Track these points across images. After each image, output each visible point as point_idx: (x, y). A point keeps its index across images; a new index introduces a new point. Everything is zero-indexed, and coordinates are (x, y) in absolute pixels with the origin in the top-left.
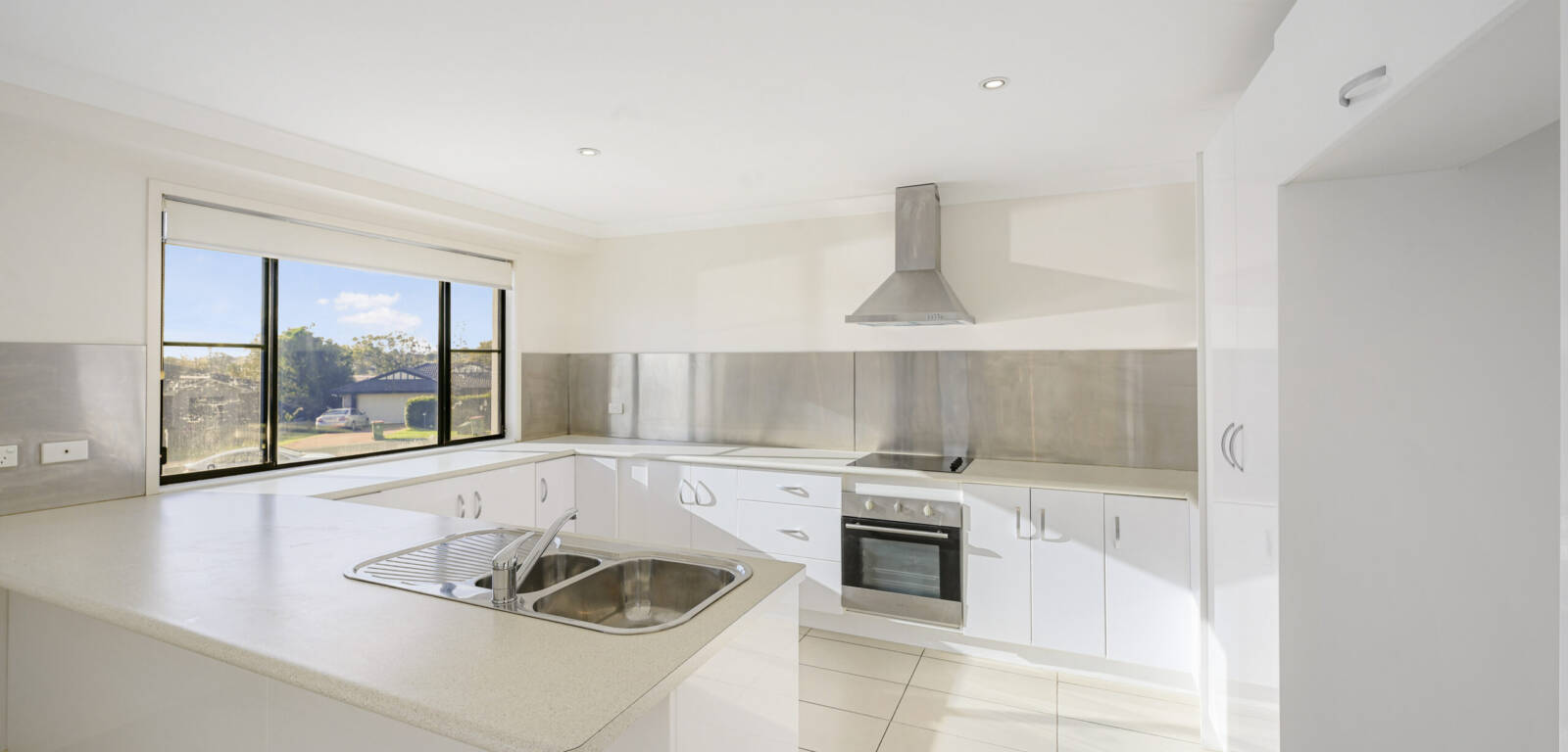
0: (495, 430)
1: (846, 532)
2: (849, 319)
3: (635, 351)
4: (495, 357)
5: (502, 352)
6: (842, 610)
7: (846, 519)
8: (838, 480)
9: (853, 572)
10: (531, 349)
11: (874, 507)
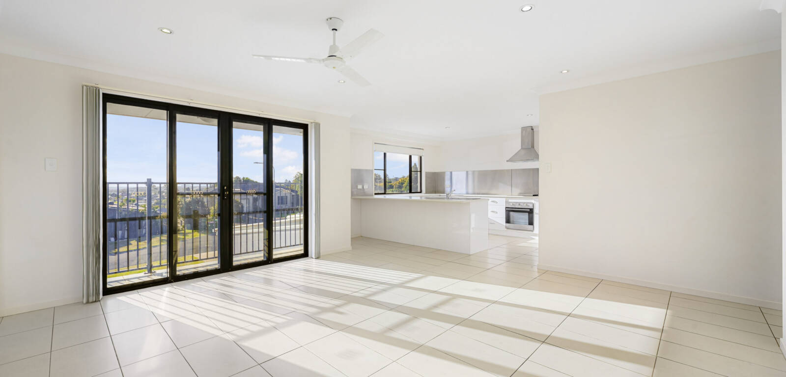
0: (419, 191)
1: (506, 210)
2: (507, 161)
3: (451, 171)
4: (419, 173)
5: (421, 171)
6: (506, 229)
7: (506, 208)
8: (504, 199)
9: (508, 221)
10: (428, 171)
11: (513, 205)
